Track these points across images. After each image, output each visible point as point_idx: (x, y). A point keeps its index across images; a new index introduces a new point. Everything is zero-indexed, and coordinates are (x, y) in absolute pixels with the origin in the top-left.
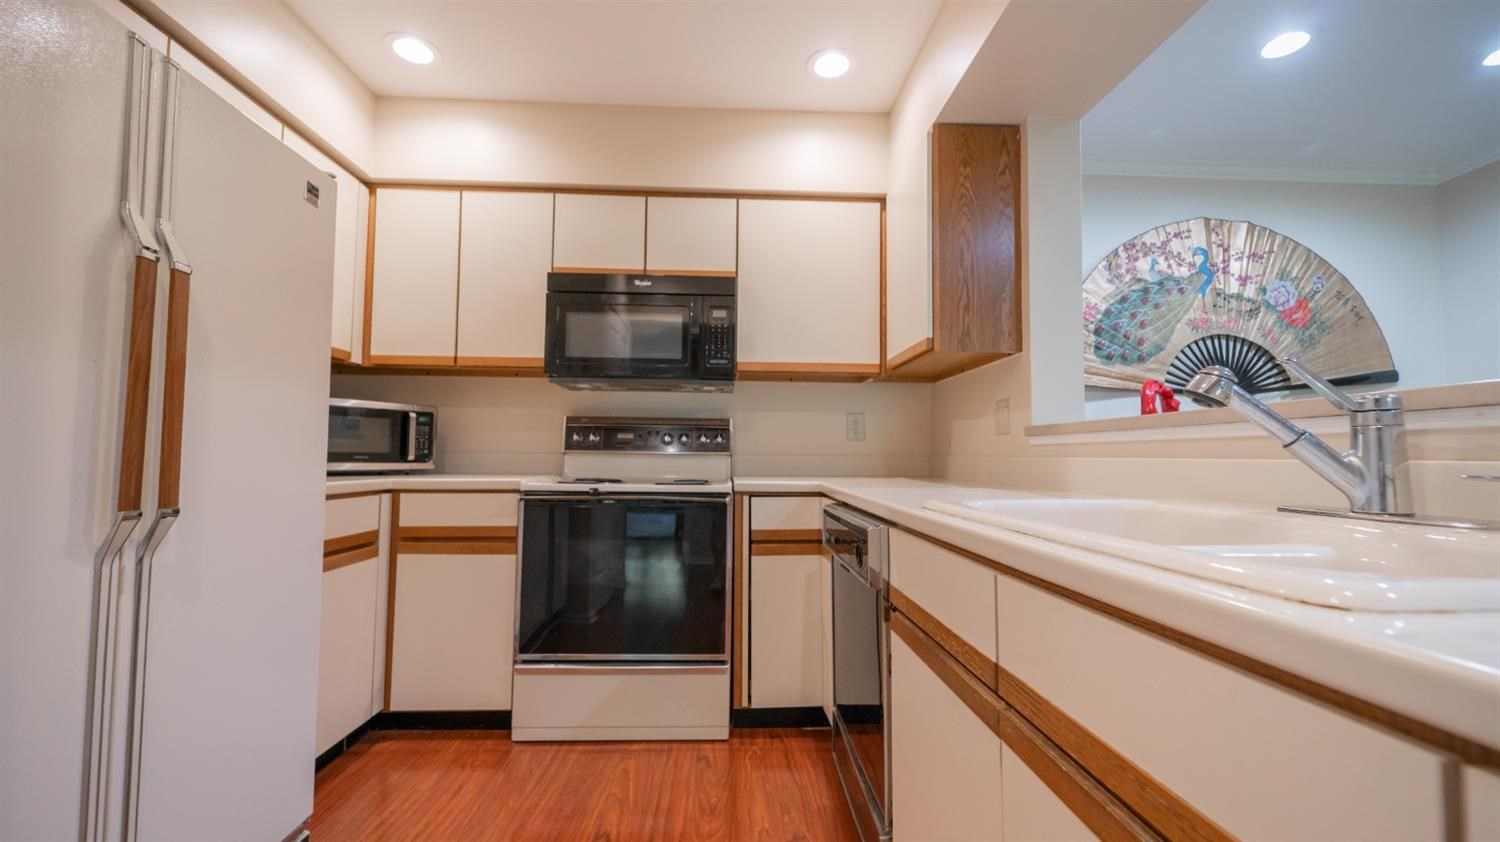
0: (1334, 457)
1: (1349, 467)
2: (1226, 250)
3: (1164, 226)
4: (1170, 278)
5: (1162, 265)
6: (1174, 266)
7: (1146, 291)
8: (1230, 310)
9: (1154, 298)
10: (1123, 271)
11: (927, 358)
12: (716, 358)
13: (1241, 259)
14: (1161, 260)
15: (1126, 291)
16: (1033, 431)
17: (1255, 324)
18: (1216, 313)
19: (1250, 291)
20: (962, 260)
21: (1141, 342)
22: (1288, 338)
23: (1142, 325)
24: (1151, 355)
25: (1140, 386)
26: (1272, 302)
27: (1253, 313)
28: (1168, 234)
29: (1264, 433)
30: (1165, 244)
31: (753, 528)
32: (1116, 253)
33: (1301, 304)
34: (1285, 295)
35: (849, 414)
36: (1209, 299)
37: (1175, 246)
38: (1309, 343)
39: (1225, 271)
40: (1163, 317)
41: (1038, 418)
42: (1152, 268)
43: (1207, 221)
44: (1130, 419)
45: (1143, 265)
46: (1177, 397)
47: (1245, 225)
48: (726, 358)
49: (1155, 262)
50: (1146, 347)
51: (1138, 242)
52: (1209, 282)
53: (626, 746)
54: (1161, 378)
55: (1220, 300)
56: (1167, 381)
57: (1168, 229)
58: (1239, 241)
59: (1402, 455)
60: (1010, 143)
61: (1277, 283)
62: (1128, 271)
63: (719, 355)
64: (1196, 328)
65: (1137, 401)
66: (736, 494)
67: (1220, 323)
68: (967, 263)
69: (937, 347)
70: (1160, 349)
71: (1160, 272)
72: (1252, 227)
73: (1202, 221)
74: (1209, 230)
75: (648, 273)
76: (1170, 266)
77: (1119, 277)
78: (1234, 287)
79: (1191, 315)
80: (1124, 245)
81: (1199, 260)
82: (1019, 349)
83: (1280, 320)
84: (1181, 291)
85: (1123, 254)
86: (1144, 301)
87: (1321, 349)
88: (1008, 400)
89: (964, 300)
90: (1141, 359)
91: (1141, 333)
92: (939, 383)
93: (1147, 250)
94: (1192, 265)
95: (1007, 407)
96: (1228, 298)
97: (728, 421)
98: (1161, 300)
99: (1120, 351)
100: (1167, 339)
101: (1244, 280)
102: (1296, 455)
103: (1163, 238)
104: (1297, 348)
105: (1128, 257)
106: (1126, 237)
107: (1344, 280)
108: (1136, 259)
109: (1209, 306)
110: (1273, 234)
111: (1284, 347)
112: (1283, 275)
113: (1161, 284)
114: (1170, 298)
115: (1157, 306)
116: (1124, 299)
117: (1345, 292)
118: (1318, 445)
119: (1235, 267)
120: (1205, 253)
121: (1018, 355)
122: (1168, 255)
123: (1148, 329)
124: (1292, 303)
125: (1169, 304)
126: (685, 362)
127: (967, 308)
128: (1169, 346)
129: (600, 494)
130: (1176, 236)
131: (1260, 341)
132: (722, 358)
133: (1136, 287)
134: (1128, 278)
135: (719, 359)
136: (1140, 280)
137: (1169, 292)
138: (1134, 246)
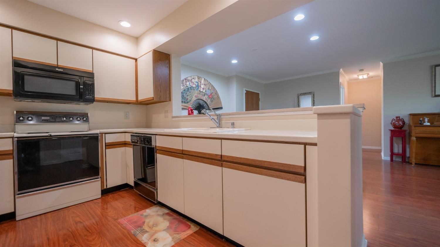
0: (215, 121)
1: (217, 122)
2: (201, 83)
3: (191, 76)
4: (192, 87)
5: (191, 84)
6: (193, 84)
7: (188, 89)
8: (201, 94)
9: (190, 90)
10: (184, 84)
11: (152, 101)
12: (88, 96)
13: (203, 85)
14: (191, 83)
15: (185, 88)
16: (173, 117)
17: (205, 97)
18: (199, 95)
19: (204, 91)
20: (159, 81)
21: (187, 99)
22: (209, 100)
23: (188, 96)
24: (189, 102)
25: (188, 108)
26: (207, 93)
27: (204, 95)
28: (192, 78)
29: (209, 118)
30: (191, 80)
31: (106, 142)
32: (183, 80)
33: (211, 94)
34: (209, 92)
35: (125, 112)
36: (198, 92)
37: (193, 80)
38: (212, 101)
39: (201, 87)
40: (191, 94)
41: (174, 115)
42: (189, 84)
43: (198, 76)
44: (186, 116)
45: (188, 83)
46: (193, 110)
47: (203, 79)
48: (92, 96)
49: (190, 83)
50: (188, 100)
51: (187, 79)
52: (198, 88)
53: (67, 208)
54: (191, 106)
55: (200, 93)
56: (192, 107)
57: (192, 77)
58: (203, 81)
59: (221, 121)
60: (168, 58)
61: (208, 90)
62: (185, 84)
63: (89, 95)
64: (196, 97)
65: (187, 111)
66: (102, 134)
67: (200, 96)
68: (160, 81)
69: (155, 99)
70: (191, 101)
71: (191, 85)
72: (204, 79)
73: (197, 76)
74: (198, 78)
75: (59, 66)
76: (192, 84)
77: (184, 85)
78: (202, 90)
79: (195, 95)
80: (185, 79)
81: (197, 84)
82: (170, 101)
83: (208, 97)
84: (194, 90)
85: (184, 81)
86: (188, 91)
87: (213, 103)
88: (168, 111)
89: (160, 90)
90: (188, 103)
91: (187, 97)
92: (148, 105)
93: (188, 81)
94: (196, 85)
95: (167, 112)
96: (201, 92)
97: (88, 113)
98: (191, 91)
99: (184, 101)
100: (192, 99)
101: (203, 89)
102: (212, 121)
103: (191, 79)
104: (210, 102)
105: (185, 82)
106: (185, 77)
107: (216, 91)
108: (187, 82)
109: (198, 93)
110: (207, 81)
111: (209, 102)
112: (209, 89)
113: (191, 88)
114: (192, 91)
115: (190, 92)
116: (185, 90)
117: (216, 93)
118: (214, 120)
119: (202, 86)
120: (198, 83)
121: (170, 102)
122: (192, 82)
123: (189, 97)
124: (210, 94)
125: (192, 92)
126: (77, 96)
127: (160, 91)
128: (192, 100)
129: (52, 136)
130: (193, 78)
131: (205, 101)
132: (90, 96)
133: (187, 88)
134: (185, 86)
135: (89, 96)
136: (187, 87)
137: (192, 90)
138: (186, 79)
